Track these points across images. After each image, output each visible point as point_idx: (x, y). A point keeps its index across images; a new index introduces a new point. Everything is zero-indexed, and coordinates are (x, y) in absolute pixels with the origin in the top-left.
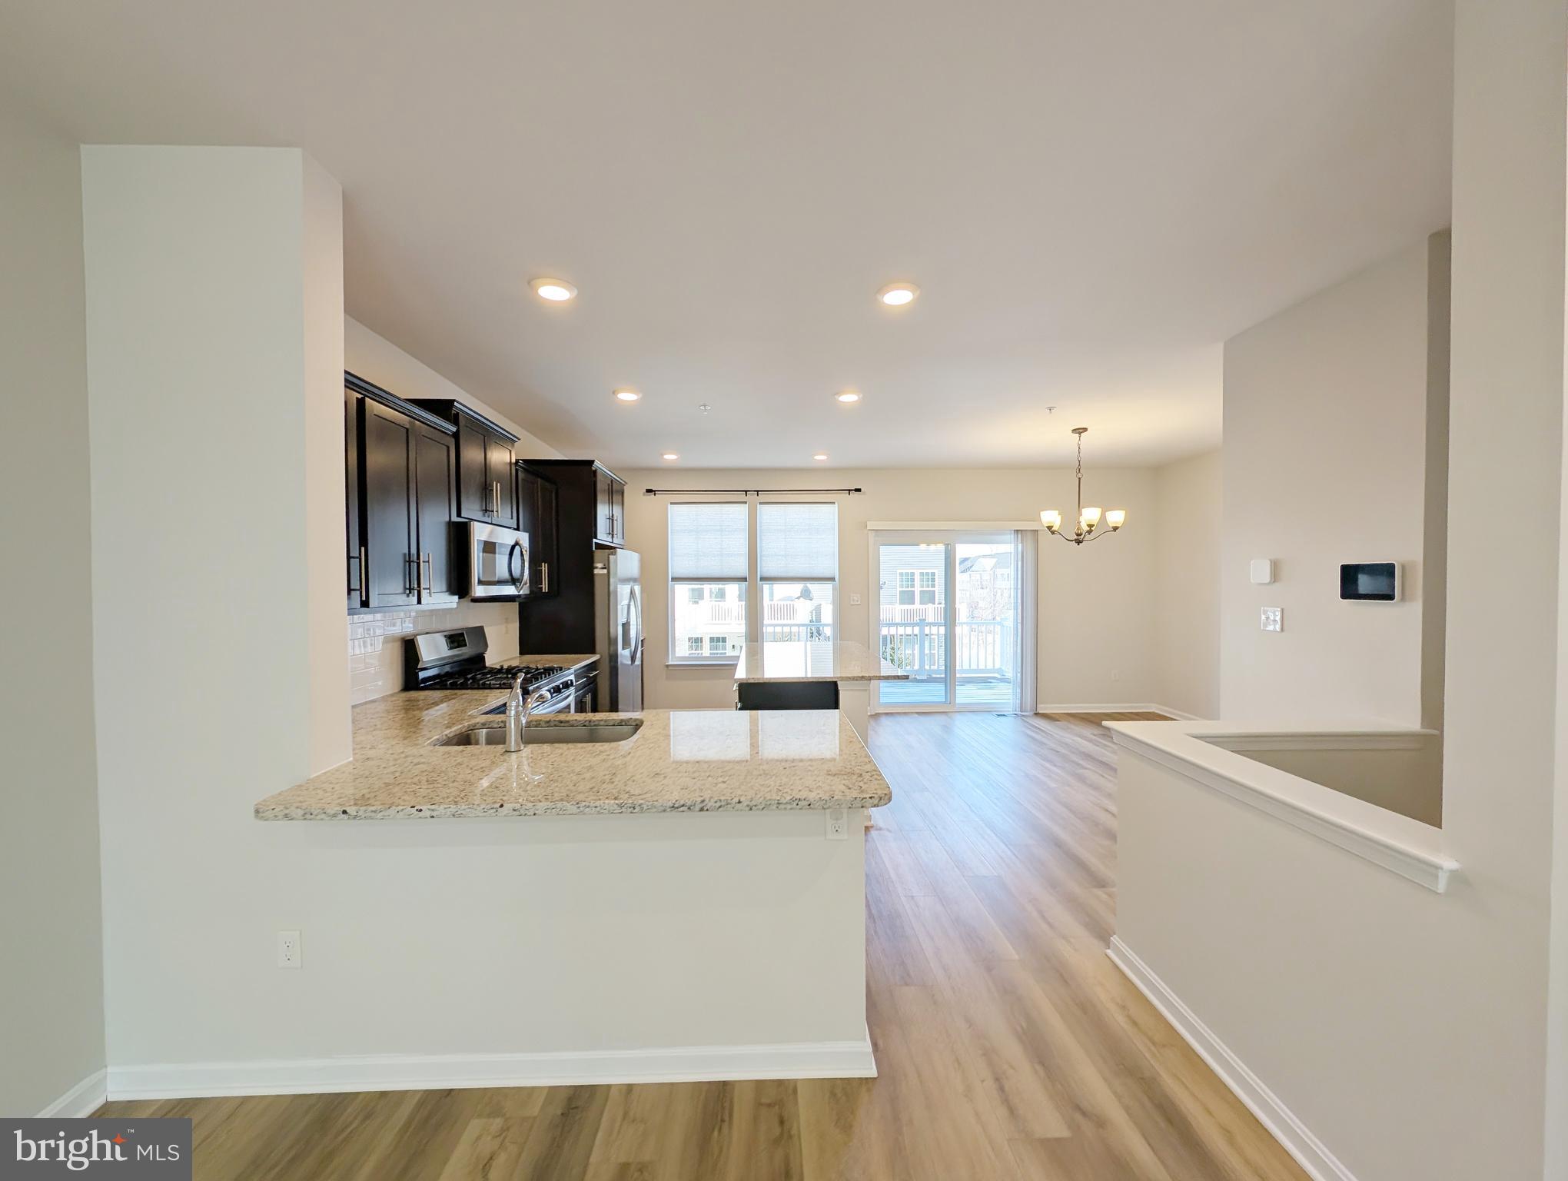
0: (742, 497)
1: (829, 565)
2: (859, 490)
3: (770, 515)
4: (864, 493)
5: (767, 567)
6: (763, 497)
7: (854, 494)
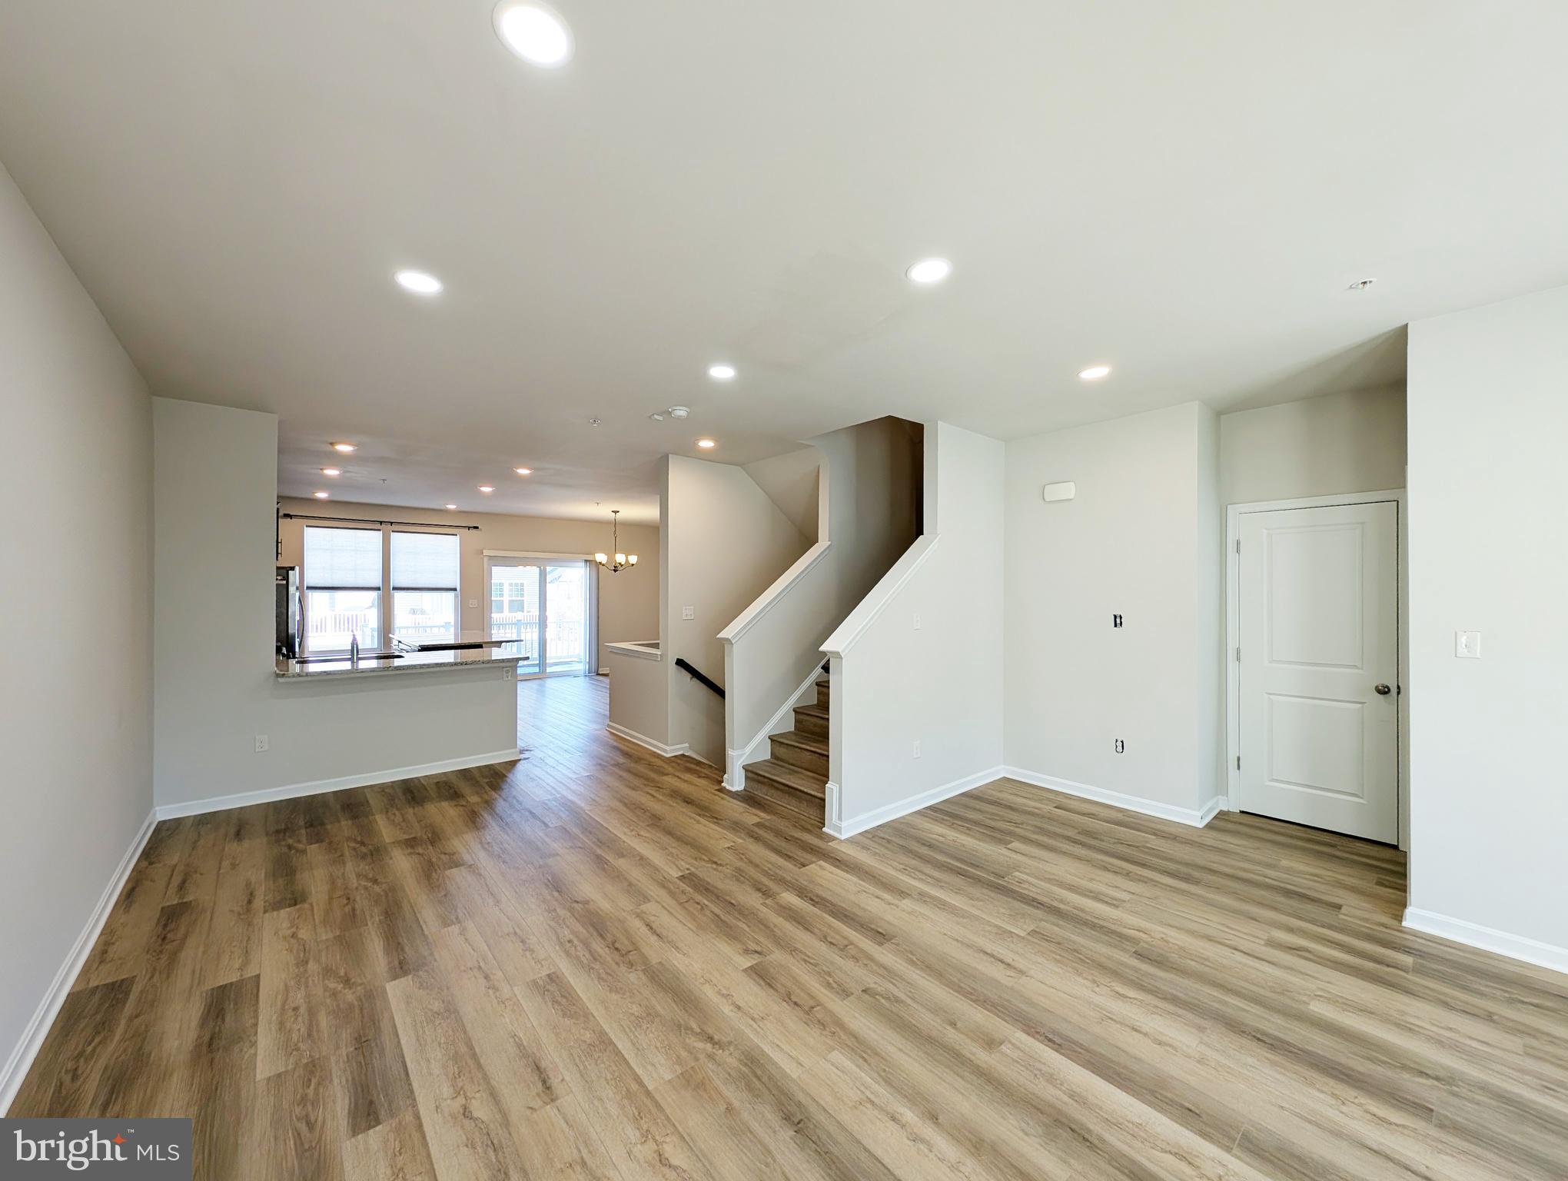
0: (378, 526)
1: (454, 580)
2: (477, 528)
3: (401, 541)
4: (481, 530)
5: (396, 580)
6: (394, 527)
7: (473, 531)
